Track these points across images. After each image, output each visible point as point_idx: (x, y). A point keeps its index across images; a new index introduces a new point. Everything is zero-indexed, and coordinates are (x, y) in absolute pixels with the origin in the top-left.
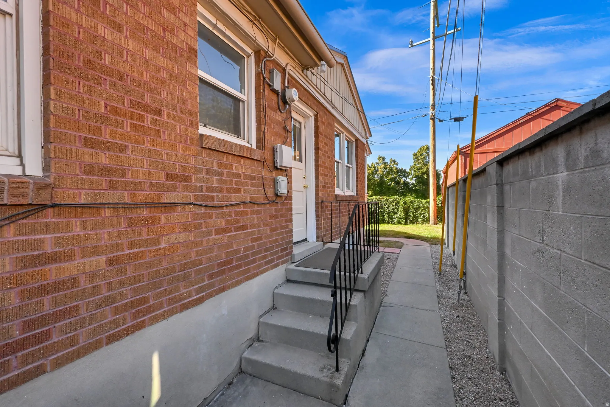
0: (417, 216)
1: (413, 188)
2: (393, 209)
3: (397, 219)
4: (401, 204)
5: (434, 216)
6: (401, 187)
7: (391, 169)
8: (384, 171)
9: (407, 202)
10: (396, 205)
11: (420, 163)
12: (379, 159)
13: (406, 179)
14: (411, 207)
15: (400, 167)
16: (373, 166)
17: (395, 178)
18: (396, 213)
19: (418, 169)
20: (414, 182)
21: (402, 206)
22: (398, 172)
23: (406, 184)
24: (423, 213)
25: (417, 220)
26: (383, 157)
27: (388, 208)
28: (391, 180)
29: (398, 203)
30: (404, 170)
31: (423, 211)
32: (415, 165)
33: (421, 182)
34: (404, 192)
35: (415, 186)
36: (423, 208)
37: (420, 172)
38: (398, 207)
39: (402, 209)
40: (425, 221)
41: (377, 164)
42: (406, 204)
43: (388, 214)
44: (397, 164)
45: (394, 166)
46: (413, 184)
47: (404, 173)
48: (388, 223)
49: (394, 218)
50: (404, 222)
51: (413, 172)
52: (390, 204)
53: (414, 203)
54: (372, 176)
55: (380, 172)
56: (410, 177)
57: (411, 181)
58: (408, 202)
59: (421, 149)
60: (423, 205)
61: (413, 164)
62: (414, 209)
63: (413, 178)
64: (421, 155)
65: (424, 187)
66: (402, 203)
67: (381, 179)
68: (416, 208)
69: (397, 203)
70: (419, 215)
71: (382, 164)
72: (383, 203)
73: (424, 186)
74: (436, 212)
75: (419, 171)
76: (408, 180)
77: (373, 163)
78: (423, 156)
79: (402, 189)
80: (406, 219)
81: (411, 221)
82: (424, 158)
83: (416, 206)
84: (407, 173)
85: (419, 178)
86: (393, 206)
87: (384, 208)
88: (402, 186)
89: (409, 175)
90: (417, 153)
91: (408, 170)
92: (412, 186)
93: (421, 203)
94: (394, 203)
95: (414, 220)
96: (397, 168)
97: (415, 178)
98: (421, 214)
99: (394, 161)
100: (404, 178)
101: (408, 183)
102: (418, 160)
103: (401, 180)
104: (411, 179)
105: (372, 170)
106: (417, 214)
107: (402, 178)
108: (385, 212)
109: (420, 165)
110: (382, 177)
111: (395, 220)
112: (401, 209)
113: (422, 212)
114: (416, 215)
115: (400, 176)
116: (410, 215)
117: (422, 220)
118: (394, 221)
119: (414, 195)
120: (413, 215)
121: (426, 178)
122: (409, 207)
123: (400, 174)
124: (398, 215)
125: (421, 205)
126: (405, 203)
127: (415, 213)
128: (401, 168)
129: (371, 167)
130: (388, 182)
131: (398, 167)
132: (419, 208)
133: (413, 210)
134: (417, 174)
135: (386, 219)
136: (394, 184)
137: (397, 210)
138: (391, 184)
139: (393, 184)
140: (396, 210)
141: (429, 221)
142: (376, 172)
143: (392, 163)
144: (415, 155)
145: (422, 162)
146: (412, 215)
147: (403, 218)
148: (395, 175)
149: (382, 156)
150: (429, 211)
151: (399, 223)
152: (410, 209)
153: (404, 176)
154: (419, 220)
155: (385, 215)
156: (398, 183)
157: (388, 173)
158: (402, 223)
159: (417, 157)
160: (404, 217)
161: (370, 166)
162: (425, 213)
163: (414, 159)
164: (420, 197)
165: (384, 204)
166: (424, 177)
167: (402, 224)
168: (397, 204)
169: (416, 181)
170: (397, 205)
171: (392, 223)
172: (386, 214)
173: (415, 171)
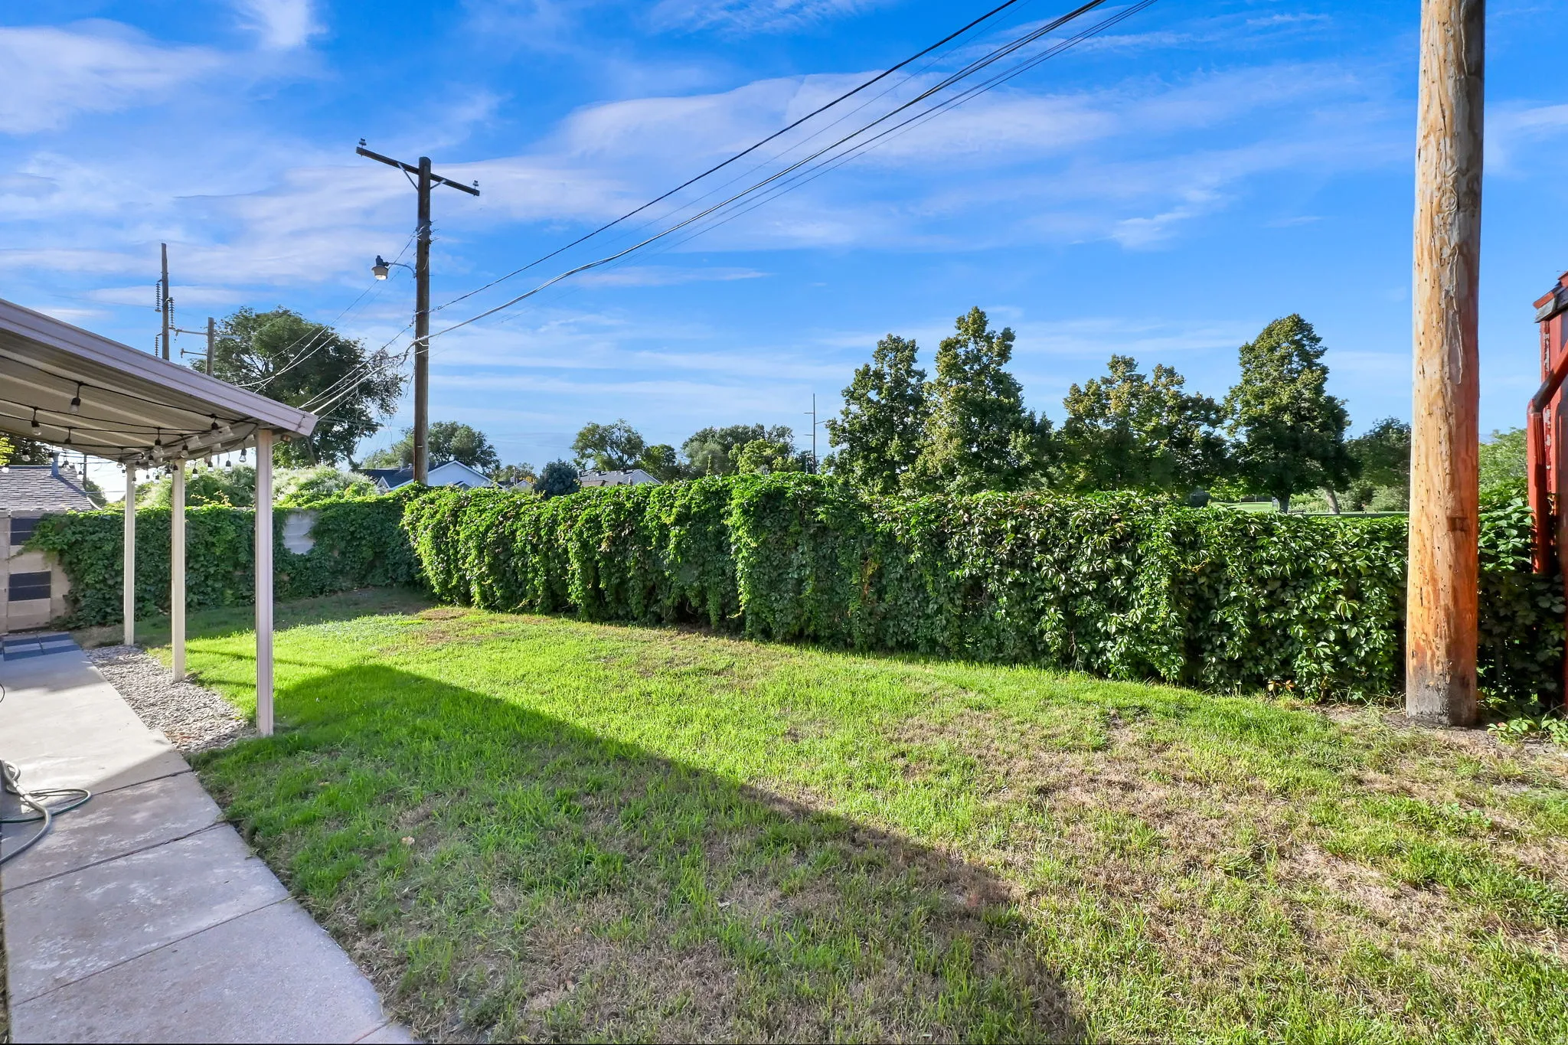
0: (1287, 637)
1: (1239, 458)
2: (1102, 577)
3: (1123, 641)
4: (1155, 543)
5: (1454, 650)
6: (1195, 456)
7: (1157, 399)
8: (1131, 405)
9: (1201, 530)
10: (1117, 546)
11: (1268, 375)
12: (1112, 367)
13: (1211, 429)
14: (1233, 569)
15: (1189, 391)
16: (1091, 390)
17: (1171, 428)
18: (1122, 605)
19: (1260, 397)
20: (1244, 439)
21: (1164, 558)
22: (1183, 405)
23: (1212, 445)
24: (1339, 619)
25: (1286, 662)
26: (1127, 357)
27: (1063, 565)
28: (1156, 432)
29: (1135, 534)
30: (1208, 400)
31: (1342, 601)
32: (1247, 382)
33: (1268, 439)
34: (1206, 471)
35: (1247, 453)
36: (1334, 584)
37: (1266, 408)
38: (1138, 562)
39: (1165, 582)
40: (1357, 682)
41: (1106, 381)
42: (1194, 546)
43: (1064, 602)
44: (1180, 383)
45: (1168, 389)
46: (1238, 445)
47: (1205, 409)
48: (1065, 661)
49: (1107, 636)
50: (1175, 669)
51: (1239, 407)
52: (1080, 539)
53: (1264, 540)
54: (1087, 421)
55: (1114, 408)
56: (1228, 422)
57: (1233, 435)
58: (1214, 531)
59: (1269, 332)
60: (1338, 559)
61: (1239, 381)
62: (1263, 582)
63: (1238, 424)
64: (1272, 350)
65: (1282, 455)
66: (1160, 538)
67: (1120, 432)
68: (1274, 578)
69: (1127, 536)
70: (1300, 630)
71: (1124, 381)
72: (1035, 535)
73: (1283, 450)
74: (1470, 618)
75: (1263, 404)
76: (1220, 432)
77: (1092, 382)
78: (1277, 354)
79: (1195, 464)
80: (1193, 650)
81: (1235, 666)
82: (1283, 358)
83: (1281, 561)
84: (1217, 411)
85: (1263, 425)
86: (1101, 553)
87: (1040, 566)
88: (1198, 451)
89: (1225, 417)
90: (1254, 345)
91: (1219, 401)
92: (1233, 451)
93: (1320, 546)
94: (1106, 538)
95: (1257, 660)
96: (1181, 396)
97: (1246, 424)
98: (1317, 627)
99: (1170, 373)
100: (1204, 428)
101: (1219, 442)
102: (1257, 367)
103: (1193, 432)
104: (1232, 430)
105: (1086, 402)
106: (1285, 624)
107: (1197, 426)
108: (1043, 591)
109: (1267, 383)
110: (1123, 425)
111: (1113, 652)
112: (1153, 580)
113: (1327, 604)
114: (1274, 628)
115: (1190, 418)
116: (1224, 626)
117: (1327, 666)
118: (1104, 651)
119: (1241, 482)
120: (1253, 625)
121: (1289, 424)
122: (1219, 566)
123: (1189, 413)
124: (1135, 615)
125: (1322, 560)
126: (1186, 539)
127: (1269, 609)
128: (1193, 395)
129: (1086, 395)
130: (1145, 441)
131: (1183, 391)
132: (1304, 577)
133: (1247, 591)
134: (1255, 411)
135: (1047, 637)
136: (1166, 445)
137: (1128, 582)
138: (1156, 447)
139: (1162, 447)
140: (1117, 582)
141: (1397, 681)
142: (1104, 407)
143: (1163, 379)
144: (1248, 349)
145: (1275, 374)
146: (1239, 622)
147: (1170, 642)
148: (1173, 418)
149: (1123, 357)
150: (1399, 605)
151: (1143, 670)
152: (1229, 583)
153: (1207, 419)
154: (1302, 664)
155: (1042, 612)
156: (1183, 443)
157: (1147, 412)
158: (1163, 671)
159: (1256, 358)
160: (1177, 631)
161: (1083, 390)
162: (1354, 621)
163: (1243, 364)
164: (1267, 486)
165: (1042, 542)
166: (1282, 422)
167: (1162, 680)
168: (1128, 541)
169: (1249, 436)
170: (1131, 554)
171: (1088, 667)
172: (1047, 602)
173: (1247, 403)
